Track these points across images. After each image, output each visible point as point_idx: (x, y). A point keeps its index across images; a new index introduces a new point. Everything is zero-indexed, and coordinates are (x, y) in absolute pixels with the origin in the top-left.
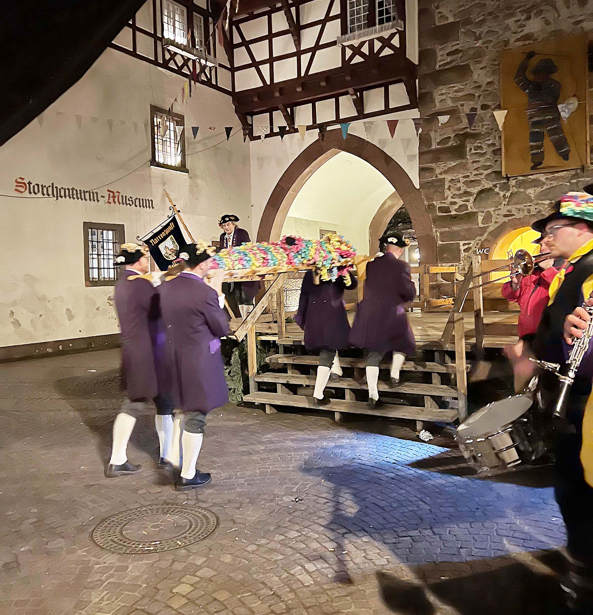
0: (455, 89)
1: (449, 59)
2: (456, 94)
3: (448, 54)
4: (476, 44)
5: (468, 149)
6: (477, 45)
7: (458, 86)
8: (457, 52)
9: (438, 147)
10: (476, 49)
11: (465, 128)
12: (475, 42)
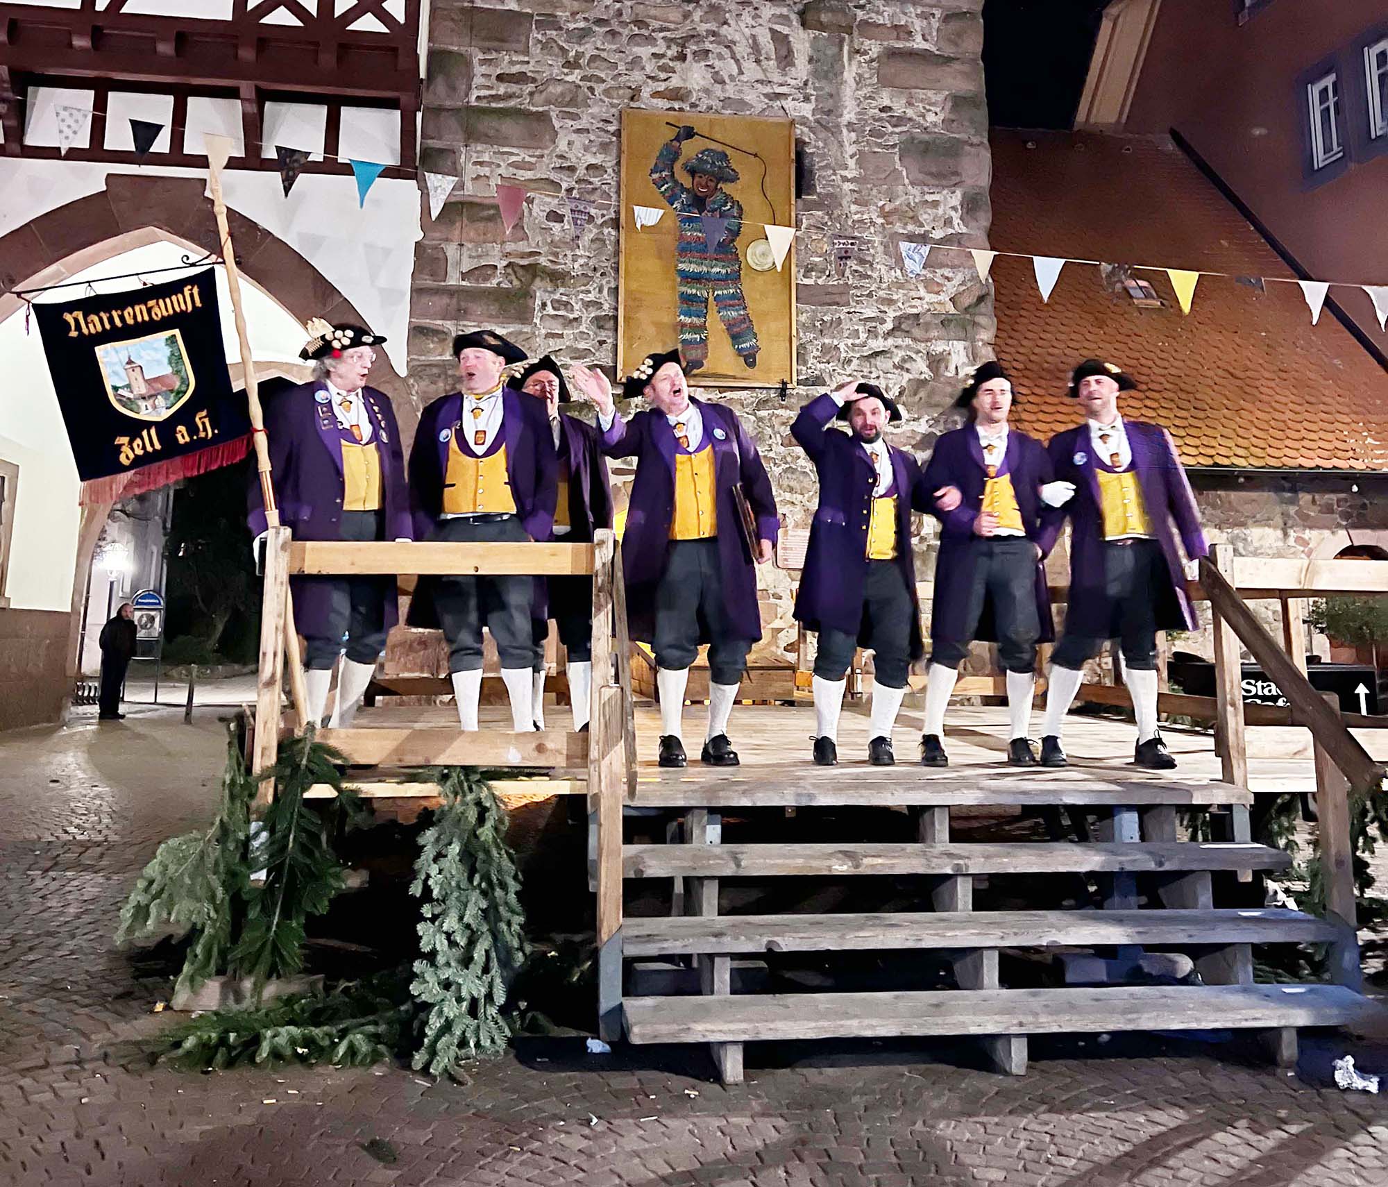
0: (514, 159)
1: (502, 89)
2: (515, 171)
3: (500, 78)
4: (567, 74)
5: (538, 302)
6: (568, 78)
7: (522, 155)
8: (520, 78)
9: (464, 283)
10: (567, 86)
11: (532, 254)
12: (566, 71)
